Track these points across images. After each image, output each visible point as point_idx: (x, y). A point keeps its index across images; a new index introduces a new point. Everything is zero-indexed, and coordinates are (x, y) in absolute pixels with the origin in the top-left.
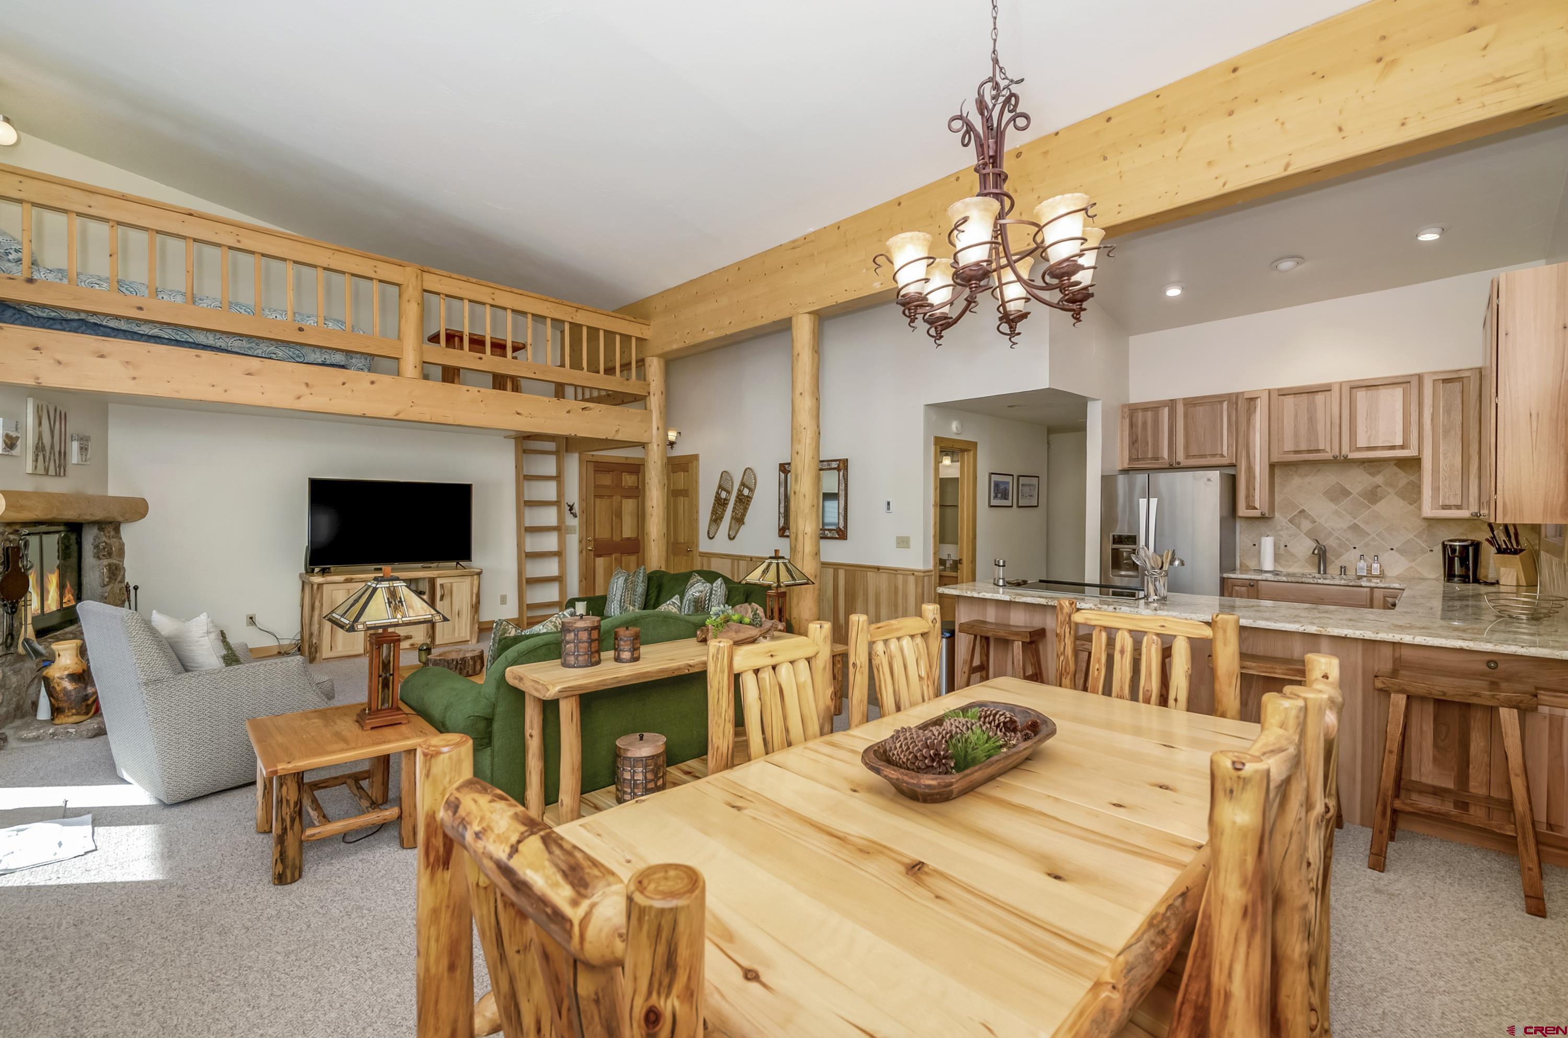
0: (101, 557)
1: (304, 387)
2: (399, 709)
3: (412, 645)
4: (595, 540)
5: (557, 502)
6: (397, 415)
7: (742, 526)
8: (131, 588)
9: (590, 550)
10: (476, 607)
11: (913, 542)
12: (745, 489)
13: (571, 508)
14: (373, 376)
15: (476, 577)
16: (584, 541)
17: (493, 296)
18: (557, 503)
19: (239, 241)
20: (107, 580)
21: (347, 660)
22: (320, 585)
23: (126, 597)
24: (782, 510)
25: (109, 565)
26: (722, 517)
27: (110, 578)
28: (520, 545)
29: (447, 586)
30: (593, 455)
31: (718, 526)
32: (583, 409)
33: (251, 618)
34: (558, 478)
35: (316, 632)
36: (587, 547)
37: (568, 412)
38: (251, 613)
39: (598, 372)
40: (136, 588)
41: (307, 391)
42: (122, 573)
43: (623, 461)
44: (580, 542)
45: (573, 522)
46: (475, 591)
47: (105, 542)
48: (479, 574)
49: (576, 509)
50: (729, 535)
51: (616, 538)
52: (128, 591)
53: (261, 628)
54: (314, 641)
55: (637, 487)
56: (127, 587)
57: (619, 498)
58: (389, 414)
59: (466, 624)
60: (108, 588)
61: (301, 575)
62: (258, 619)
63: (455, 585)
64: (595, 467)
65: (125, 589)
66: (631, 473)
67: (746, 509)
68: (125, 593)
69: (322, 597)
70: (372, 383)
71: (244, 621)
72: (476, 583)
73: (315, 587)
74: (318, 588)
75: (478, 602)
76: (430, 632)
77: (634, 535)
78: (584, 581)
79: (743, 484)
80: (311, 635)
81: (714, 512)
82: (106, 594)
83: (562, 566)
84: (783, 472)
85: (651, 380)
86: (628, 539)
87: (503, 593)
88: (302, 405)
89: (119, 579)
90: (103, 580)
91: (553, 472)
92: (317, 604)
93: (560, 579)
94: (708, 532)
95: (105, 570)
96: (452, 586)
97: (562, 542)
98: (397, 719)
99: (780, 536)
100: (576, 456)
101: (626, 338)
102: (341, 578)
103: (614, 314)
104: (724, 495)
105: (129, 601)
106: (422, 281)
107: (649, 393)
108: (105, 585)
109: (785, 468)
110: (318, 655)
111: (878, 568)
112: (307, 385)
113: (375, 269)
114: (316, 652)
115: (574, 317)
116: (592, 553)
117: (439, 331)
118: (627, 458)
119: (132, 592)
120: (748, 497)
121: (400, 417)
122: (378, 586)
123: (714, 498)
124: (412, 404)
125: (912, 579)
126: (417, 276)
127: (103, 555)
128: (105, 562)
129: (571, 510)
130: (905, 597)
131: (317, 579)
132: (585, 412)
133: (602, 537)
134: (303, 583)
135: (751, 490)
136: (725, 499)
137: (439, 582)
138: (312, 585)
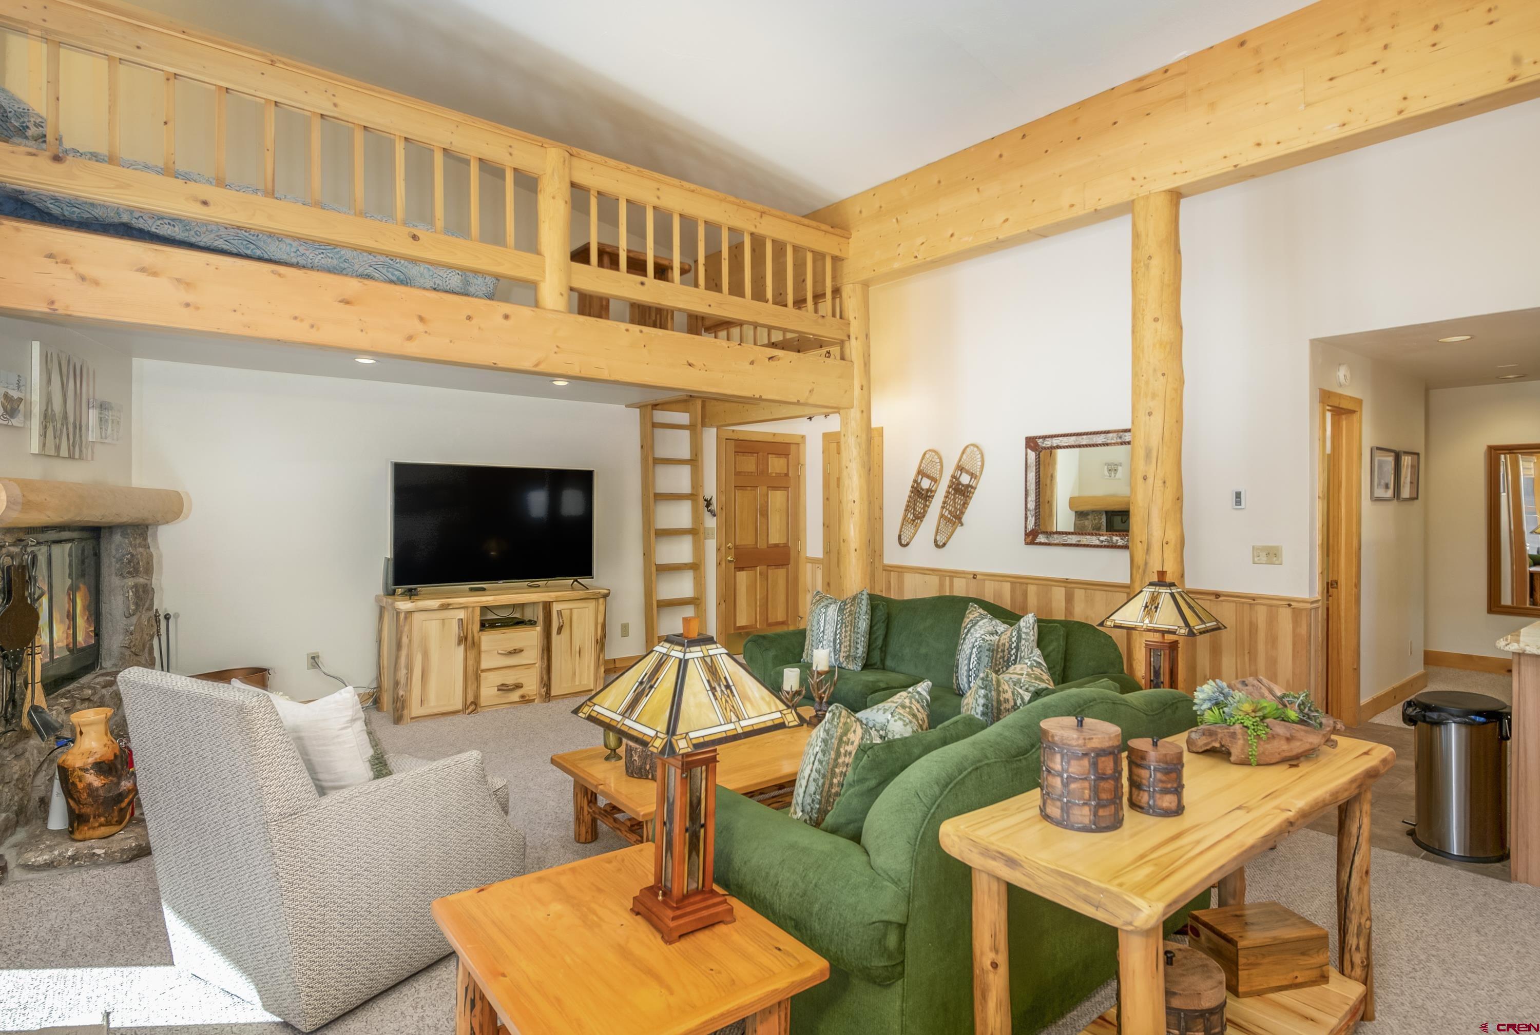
0: (125, 574)
1: (416, 322)
2: (713, 893)
3: (523, 696)
4: (736, 547)
5: (692, 495)
6: (537, 365)
7: (959, 529)
8: (162, 618)
9: (730, 561)
10: (601, 643)
11: (1286, 555)
12: (964, 475)
13: (708, 503)
14: (506, 308)
15: (601, 601)
16: (723, 549)
17: (659, 193)
18: (692, 497)
19: (335, 105)
20: (133, 607)
21: (442, 719)
22: (409, 613)
23: (155, 630)
24: (1032, 505)
25: (136, 586)
26: (924, 516)
27: (137, 604)
28: (648, 554)
29: (566, 614)
30: (733, 431)
31: (917, 527)
32: (770, 359)
33: (313, 658)
34: (694, 462)
35: (403, 681)
36: (726, 557)
37: (752, 363)
38: (313, 650)
39: (786, 306)
40: (167, 618)
41: (420, 327)
42: (150, 596)
43: (770, 439)
44: (718, 550)
45: (711, 523)
46: (600, 620)
47: (130, 553)
48: (605, 596)
49: (714, 506)
50: (936, 541)
51: (762, 545)
52: (158, 621)
53: (326, 671)
54: (401, 693)
55: (787, 475)
56: (157, 616)
57: (765, 488)
58: (527, 365)
59: (589, 667)
60: (134, 619)
61: (378, 599)
62: (324, 660)
63: (575, 612)
64: (736, 446)
65: (154, 618)
66: (779, 455)
67: (965, 505)
68: (154, 624)
69: (410, 631)
70: (506, 317)
71: (304, 662)
72: (602, 608)
73: (402, 616)
74: (406, 618)
75: (604, 636)
76: (545, 678)
77: (783, 541)
78: (723, 605)
79: (961, 468)
80: (397, 684)
81: (910, 506)
82: (132, 628)
83: (700, 583)
84: (1032, 450)
85: (851, 318)
86: (776, 546)
87: (625, 622)
88: (412, 349)
89: (147, 605)
90: (128, 608)
91: (686, 454)
92: (405, 640)
93: (696, 601)
94: (900, 537)
95: (131, 594)
96: (571, 613)
97: (698, 550)
98: (717, 914)
99: (1027, 544)
100: (714, 431)
101: (819, 257)
102: (434, 603)
103: (806, 221)
104: (926, 484)
105: (159, 636)
106: (570, 169)
107: (849, 337)
108: (131, 615)
109: (1037, 444)
110: (405, 712)
111: (1217, 595)
112: (421, 319)
113: (510, 150)
114: (403, 708)
115: (758, 225)
116: (732, 566)
117: (589, 244)
118: (774, 434)
119: (163, 623)
120: (968, 486)
121: (540, 369)
122: (688, 656)
123: (910, 488)
124: (556, 349)
125: (1285, 615)
126: (564, 161)
127: (129, 572)
128: (131, 582)
129: (708, 506)
130: (1273, 640)
131: (404, 605)
132: (772, 363)
133: (743, 543)
134: (382, 610)
135: (973, 475)
136: (928, 490)
137: (556, 607)
138: (398, 613)
